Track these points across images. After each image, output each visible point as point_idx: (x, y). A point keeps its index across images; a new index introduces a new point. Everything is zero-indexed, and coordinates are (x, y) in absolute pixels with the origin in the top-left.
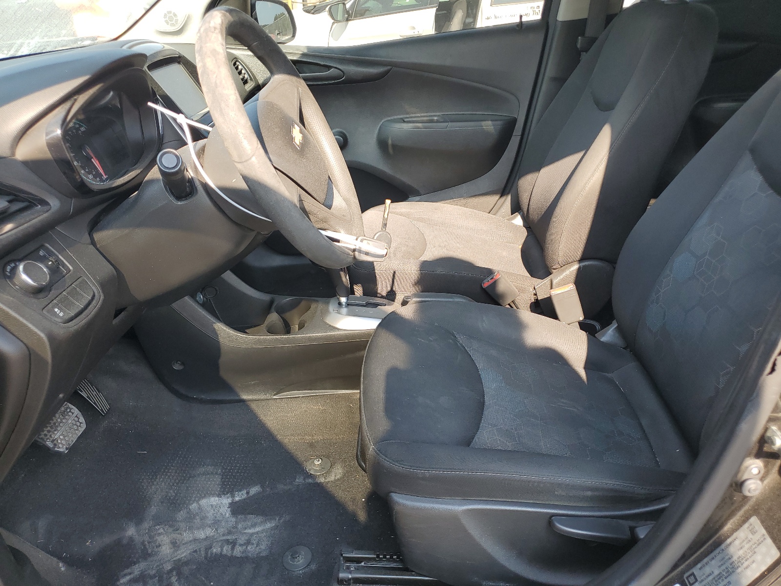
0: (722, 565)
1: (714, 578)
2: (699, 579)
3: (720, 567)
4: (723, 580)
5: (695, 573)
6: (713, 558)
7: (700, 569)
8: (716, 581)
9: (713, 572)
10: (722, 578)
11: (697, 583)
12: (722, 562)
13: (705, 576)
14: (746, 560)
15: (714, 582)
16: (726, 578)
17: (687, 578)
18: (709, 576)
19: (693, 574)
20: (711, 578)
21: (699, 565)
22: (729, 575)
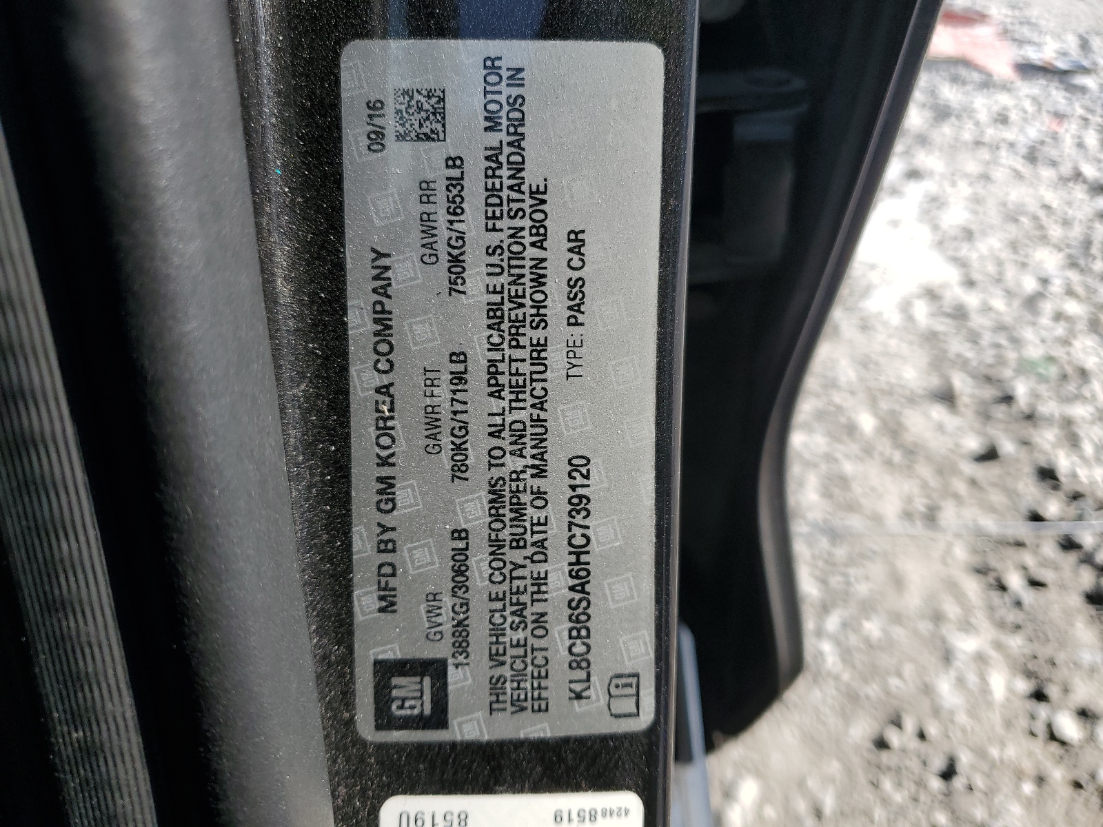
0: (459, 448)
1: (496, 545)
2: (442, 650)
3: (459, 470)
4: (539, 494)
5: (392, 653)
6: (387, 484)
7: (388, 604)
8: (518, 544)
9: (459, 534)
10: (526, 498)
11: (453, 674)
12: (446, 440)
13: (447, 601)
14: (539, 281)
15: (517, 556)
16: (540, 473)
17: (384, 720)
18: (460, 571)
19: (386, 671)
20: (479, 562)
21: (365, 601)
22: (540, 440)
